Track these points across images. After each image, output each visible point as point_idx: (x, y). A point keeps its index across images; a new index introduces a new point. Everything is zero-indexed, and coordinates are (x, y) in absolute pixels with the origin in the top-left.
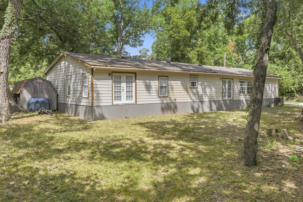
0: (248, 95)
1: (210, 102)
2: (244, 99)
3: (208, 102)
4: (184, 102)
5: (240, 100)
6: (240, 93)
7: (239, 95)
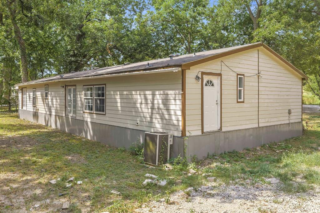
0: (96, 114)
1: (56, 115)
2: (89, 120)
3: (54, 116)
4: (42, 113)
5: (83, 121)
6: (85, 109)
7: (84, 112)
